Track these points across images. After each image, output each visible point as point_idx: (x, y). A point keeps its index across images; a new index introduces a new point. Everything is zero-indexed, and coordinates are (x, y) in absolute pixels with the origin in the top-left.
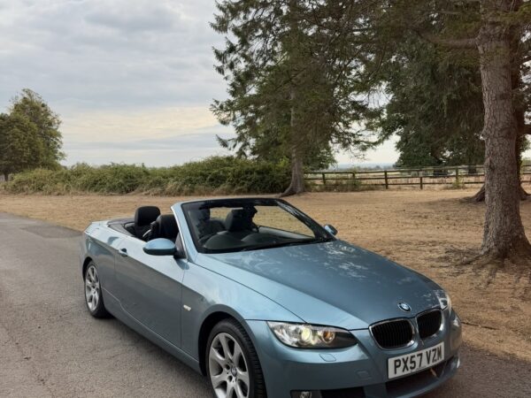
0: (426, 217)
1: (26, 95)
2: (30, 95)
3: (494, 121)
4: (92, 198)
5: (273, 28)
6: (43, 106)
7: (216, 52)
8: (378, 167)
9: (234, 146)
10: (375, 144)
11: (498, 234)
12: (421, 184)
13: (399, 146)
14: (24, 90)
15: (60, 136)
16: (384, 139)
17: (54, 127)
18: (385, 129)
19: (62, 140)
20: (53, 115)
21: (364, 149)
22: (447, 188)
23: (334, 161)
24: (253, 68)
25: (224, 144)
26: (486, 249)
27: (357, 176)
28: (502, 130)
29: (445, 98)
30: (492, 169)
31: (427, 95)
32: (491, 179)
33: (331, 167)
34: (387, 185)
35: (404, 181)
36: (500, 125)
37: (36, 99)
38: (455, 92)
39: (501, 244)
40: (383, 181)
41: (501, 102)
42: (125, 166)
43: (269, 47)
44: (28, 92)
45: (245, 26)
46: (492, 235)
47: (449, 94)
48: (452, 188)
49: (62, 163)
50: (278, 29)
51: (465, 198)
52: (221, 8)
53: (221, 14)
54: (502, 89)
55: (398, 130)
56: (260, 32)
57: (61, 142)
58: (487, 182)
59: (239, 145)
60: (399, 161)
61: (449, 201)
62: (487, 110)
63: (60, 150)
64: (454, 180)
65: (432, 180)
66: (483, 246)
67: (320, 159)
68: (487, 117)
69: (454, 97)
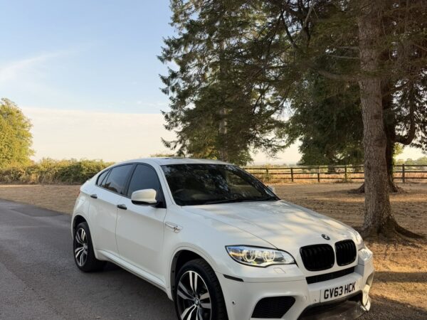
0: (322, 204)
1: (4, 104)
2: (7, 103)
3: (370, 134)
4: (60, 186)
5: (206, 58)
6: (18, 112)
7: (162, 78)
8: (285, 165)
9: (175, 147)
10: (284, 147)
11: (374, 215)
12: (319, 178)
13: (302, 148)
14: (2, 99)
15: (30, 136)
16: (290, 143)
17: (27, 129)
18: (290, 136)
19: (33, 139)
20: (26, 119)
21: (275, 151)
22: (338, 182)
23: (251, 160)
24: (190, 87)
25: (168, 145)
26: (366, 227)
27: (270, 171)
28: (376, 141)
29: (335, 115)
30: (369, 168)
31: (322, 113)
32: (369, 176)
33: (249, 164)
34: (292, 178)
35: (305, 176)
36: (375, 137)
37: (12, 106)
38: (343, 111)
39: (377, 223)
40: (290, 176)
41: (374, 121)
42: (87, 161)
43: (203, 72)
44: (6, 100)
45: (184, 56)
46: (370, 216)
47: (338, 112)
48: (341, 182)
49: (31, 158)
50: (210, 59)
51: (352, 190)
52: (167, 43)
53: (167, 47)
54: (375, 111)
55: (301, 137)
56: (196, 61)
57: (31, 142)
58: (367, 178)
59: (179, 146)
60: (301, 160)
61: (340, 192)
62: (365, 127)
63: (30, 148)
64: (342, 176)
65: (327, 176)
66: (364, 224)
67: (240, 158)
68: (365, 131)
69: (342, 115)
